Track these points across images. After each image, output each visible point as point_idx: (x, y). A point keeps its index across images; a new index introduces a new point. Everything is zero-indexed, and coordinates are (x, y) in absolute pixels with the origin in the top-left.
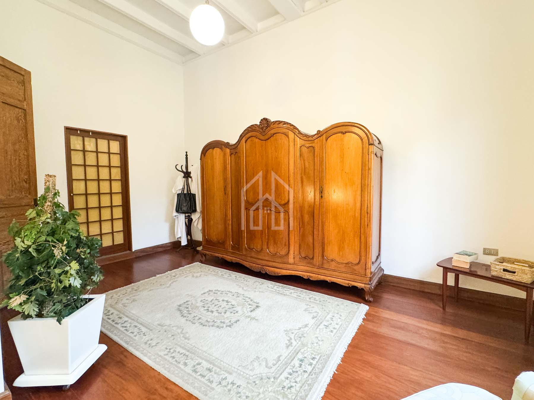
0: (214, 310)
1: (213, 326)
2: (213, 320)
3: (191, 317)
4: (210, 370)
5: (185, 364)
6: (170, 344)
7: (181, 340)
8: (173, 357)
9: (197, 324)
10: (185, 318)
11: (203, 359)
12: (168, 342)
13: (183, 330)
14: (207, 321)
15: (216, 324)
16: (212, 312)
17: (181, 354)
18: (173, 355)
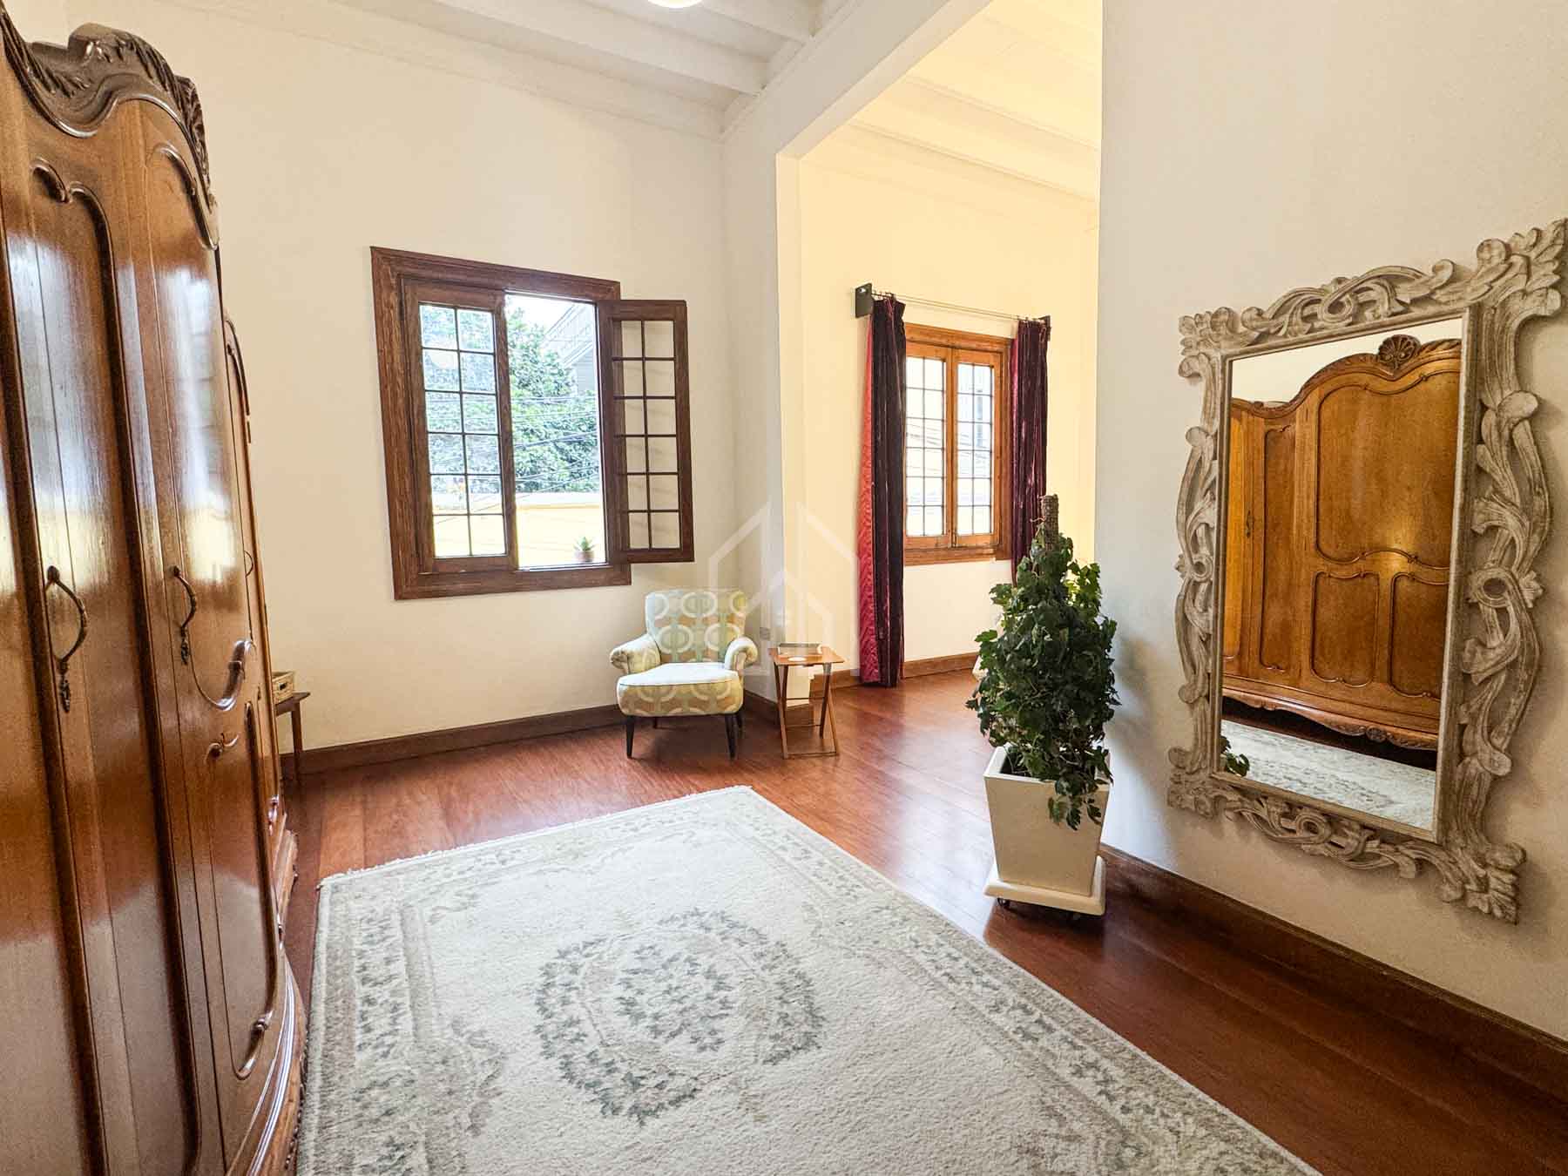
0: (699, 978)
1: (734, 925)
2: (725, 941)
3: (783, 970)
4: (784, 849)
5: (821, 864)
6: (849, 905)
7: (822, 908)
8: (841, 878)
9: (772, 940)
10: (800, 968)
11: (789, 865)
12: (851, 908)
13: (813, 933)
14: (742, 944)
15: (724, 926)
16: (709, 974)
17: (826, 880)
18: (843, 883)
